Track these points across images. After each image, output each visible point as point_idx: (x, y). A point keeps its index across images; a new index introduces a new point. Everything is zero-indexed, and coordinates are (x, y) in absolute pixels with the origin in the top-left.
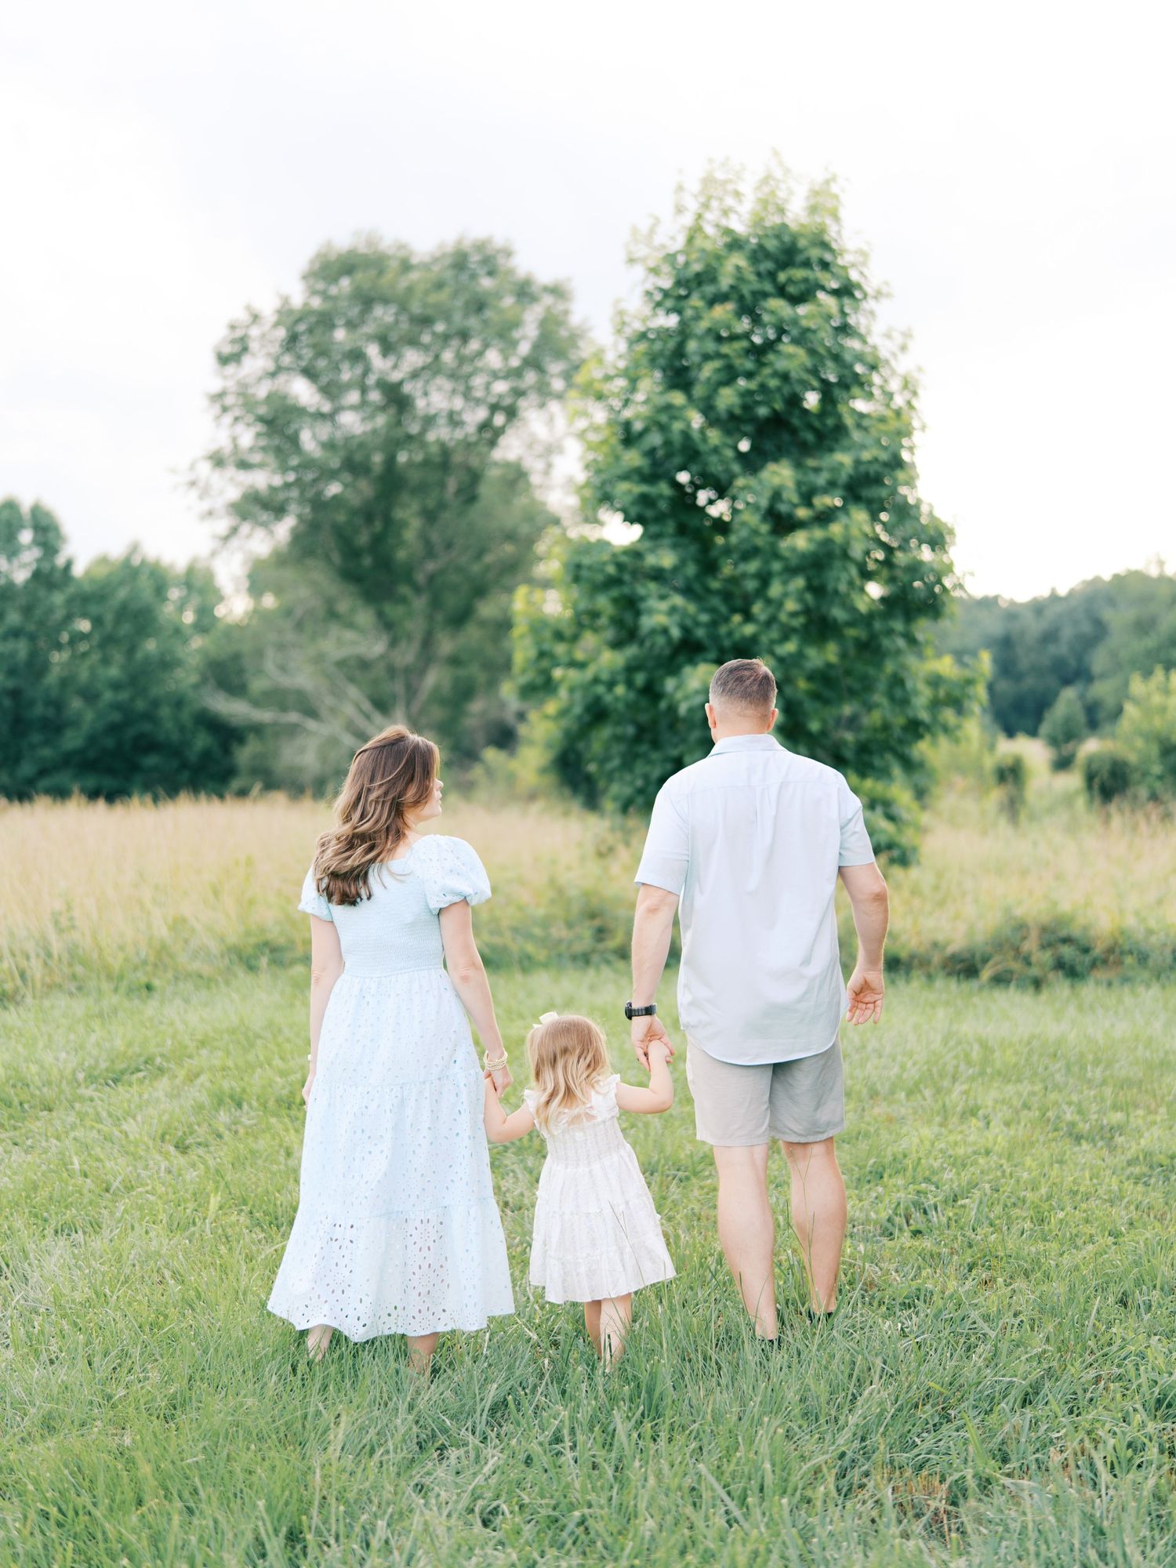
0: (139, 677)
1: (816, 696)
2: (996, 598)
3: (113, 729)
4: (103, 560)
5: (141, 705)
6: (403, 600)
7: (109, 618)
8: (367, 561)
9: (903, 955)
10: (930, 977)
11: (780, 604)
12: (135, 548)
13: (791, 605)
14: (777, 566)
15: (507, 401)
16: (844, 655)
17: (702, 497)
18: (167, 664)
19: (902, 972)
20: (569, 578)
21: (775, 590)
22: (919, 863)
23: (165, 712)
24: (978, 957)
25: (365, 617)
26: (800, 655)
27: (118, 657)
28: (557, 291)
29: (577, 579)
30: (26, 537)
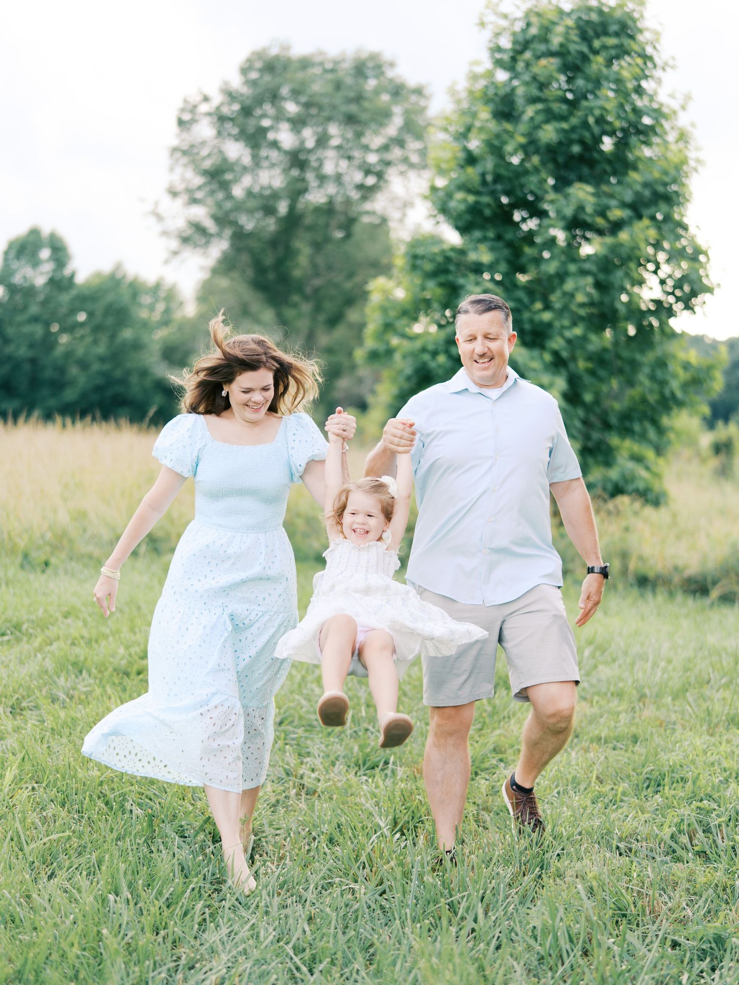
0: (117, 355)
1: (592, 373)
2: (703, 336)
3: (99, 389)
4: (98, 275)
5: (118, 374)
6: (295, 306)
7: (99, 313)
8: (271, 276)
9: (651, 575)
10: (671, 594)
11: (572, 296)
12: (118, 266)
13: (580, 298)
14: (572, 268)
15: (378, 168)
16: (616, 343)
17: (517, 216)
18: (137, 346)
19: (649, 588)
20: (408, 267)
21: (569, 285)
22: (666, 503)
23: (134, 380)
24: (709, 580)
25: (268, 315)
26: (584, 339)
27: (104, 339)
28: (419, 91)
29: (414, 267)
30: (45, 254)
